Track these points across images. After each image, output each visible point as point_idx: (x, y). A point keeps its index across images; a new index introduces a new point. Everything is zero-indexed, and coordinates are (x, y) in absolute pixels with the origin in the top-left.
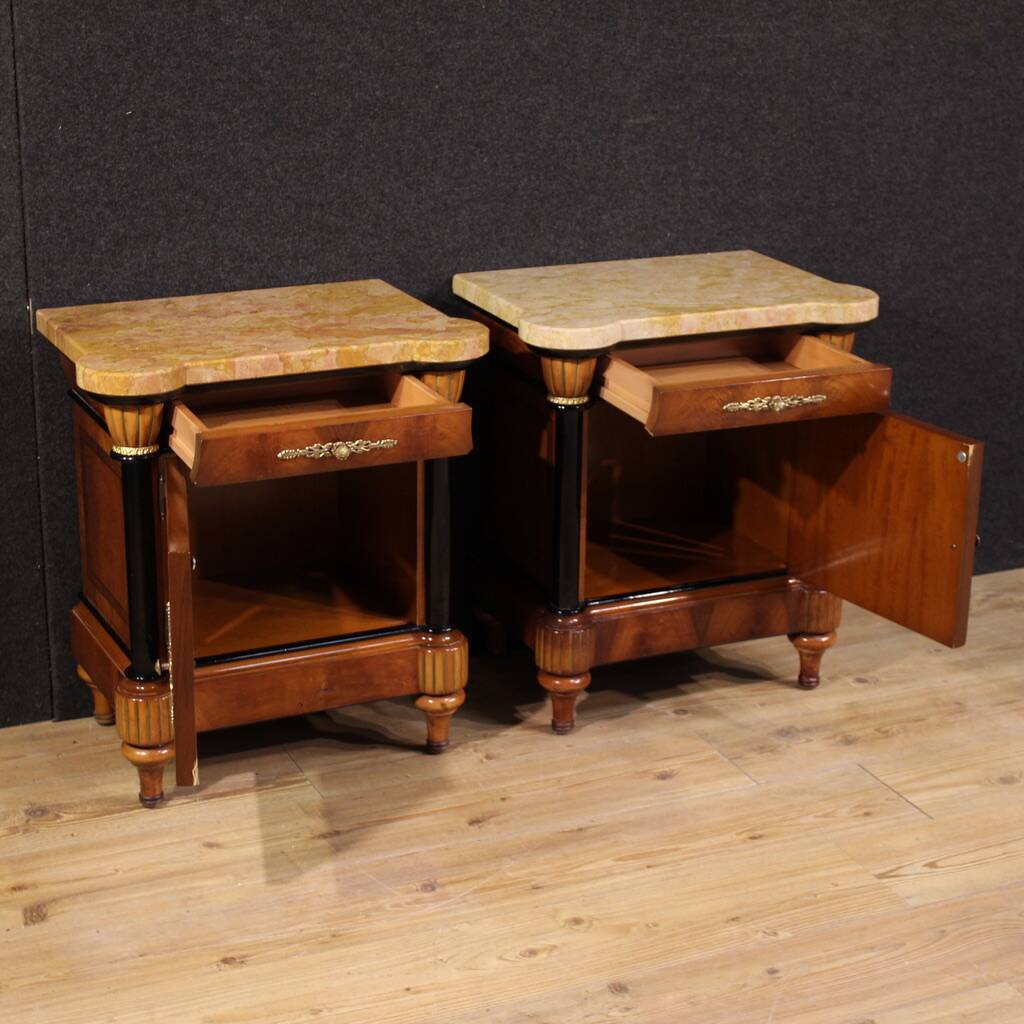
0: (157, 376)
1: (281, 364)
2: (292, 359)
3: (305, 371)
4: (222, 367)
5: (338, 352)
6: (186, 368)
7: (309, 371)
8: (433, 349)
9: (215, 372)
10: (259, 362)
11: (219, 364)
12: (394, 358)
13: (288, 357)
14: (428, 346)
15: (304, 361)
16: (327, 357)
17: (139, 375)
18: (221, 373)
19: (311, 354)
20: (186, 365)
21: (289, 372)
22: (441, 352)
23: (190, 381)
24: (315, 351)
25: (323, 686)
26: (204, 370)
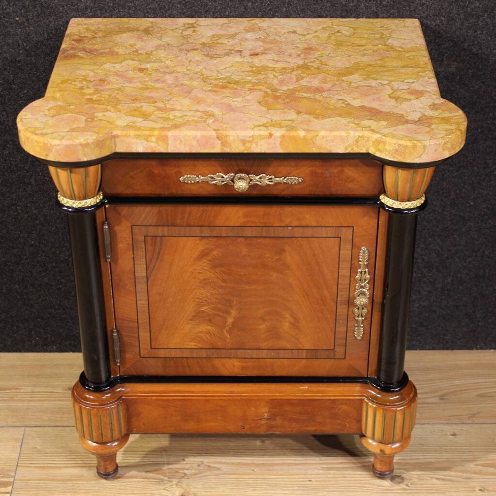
0: (76, 146)
1: (219, 142)
2: (232, 138)
3: (246, 152)
4: (153, 139)
5: (283, 137)
6: (115, 137)
7: (249, 151)
8: (388, 147)
9: (145, 143)
10: (194, 138)
11: (151, 136)
12: (346, 148)
13: (226, 136)
14: (384, 143)
15: (244, 142)
16: (270, 140)
17: (57, 142)
18: (153, 145)
19: (253, 136)
20: (115, 133)
21: (227, 150)
22: (397, 151)
23: (121, 149)
24: (257, 132)
25: (266, 416)
26: (134, 140)
